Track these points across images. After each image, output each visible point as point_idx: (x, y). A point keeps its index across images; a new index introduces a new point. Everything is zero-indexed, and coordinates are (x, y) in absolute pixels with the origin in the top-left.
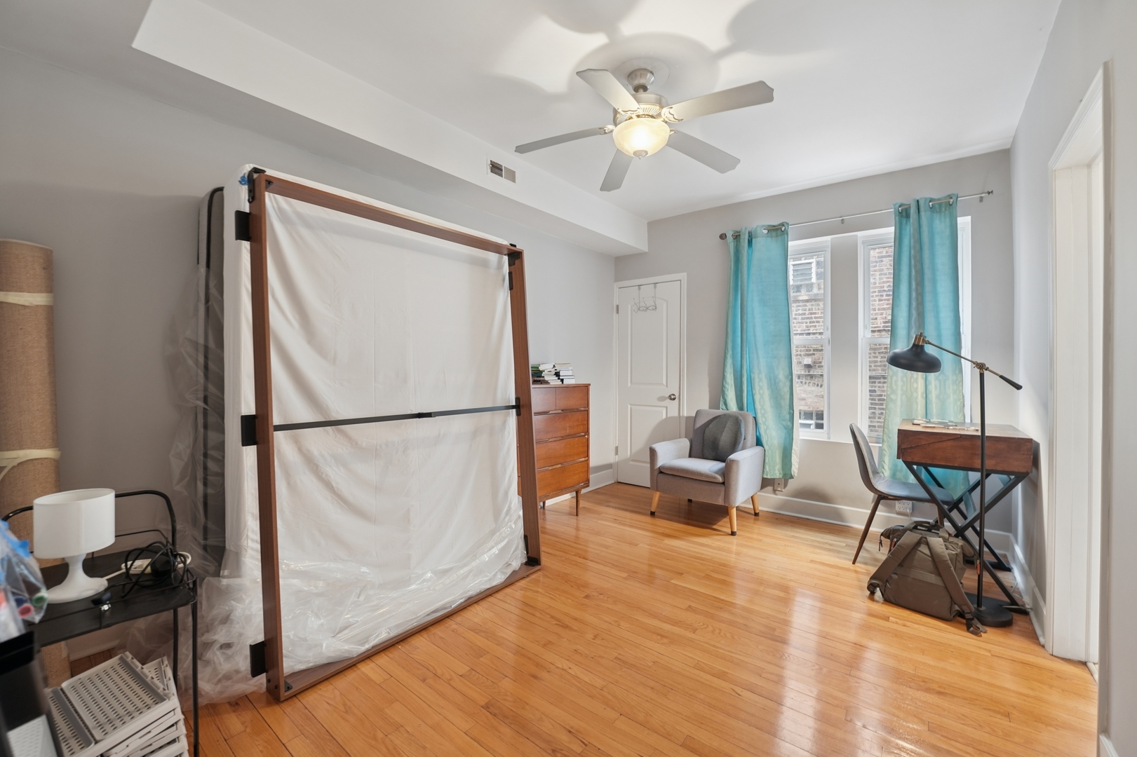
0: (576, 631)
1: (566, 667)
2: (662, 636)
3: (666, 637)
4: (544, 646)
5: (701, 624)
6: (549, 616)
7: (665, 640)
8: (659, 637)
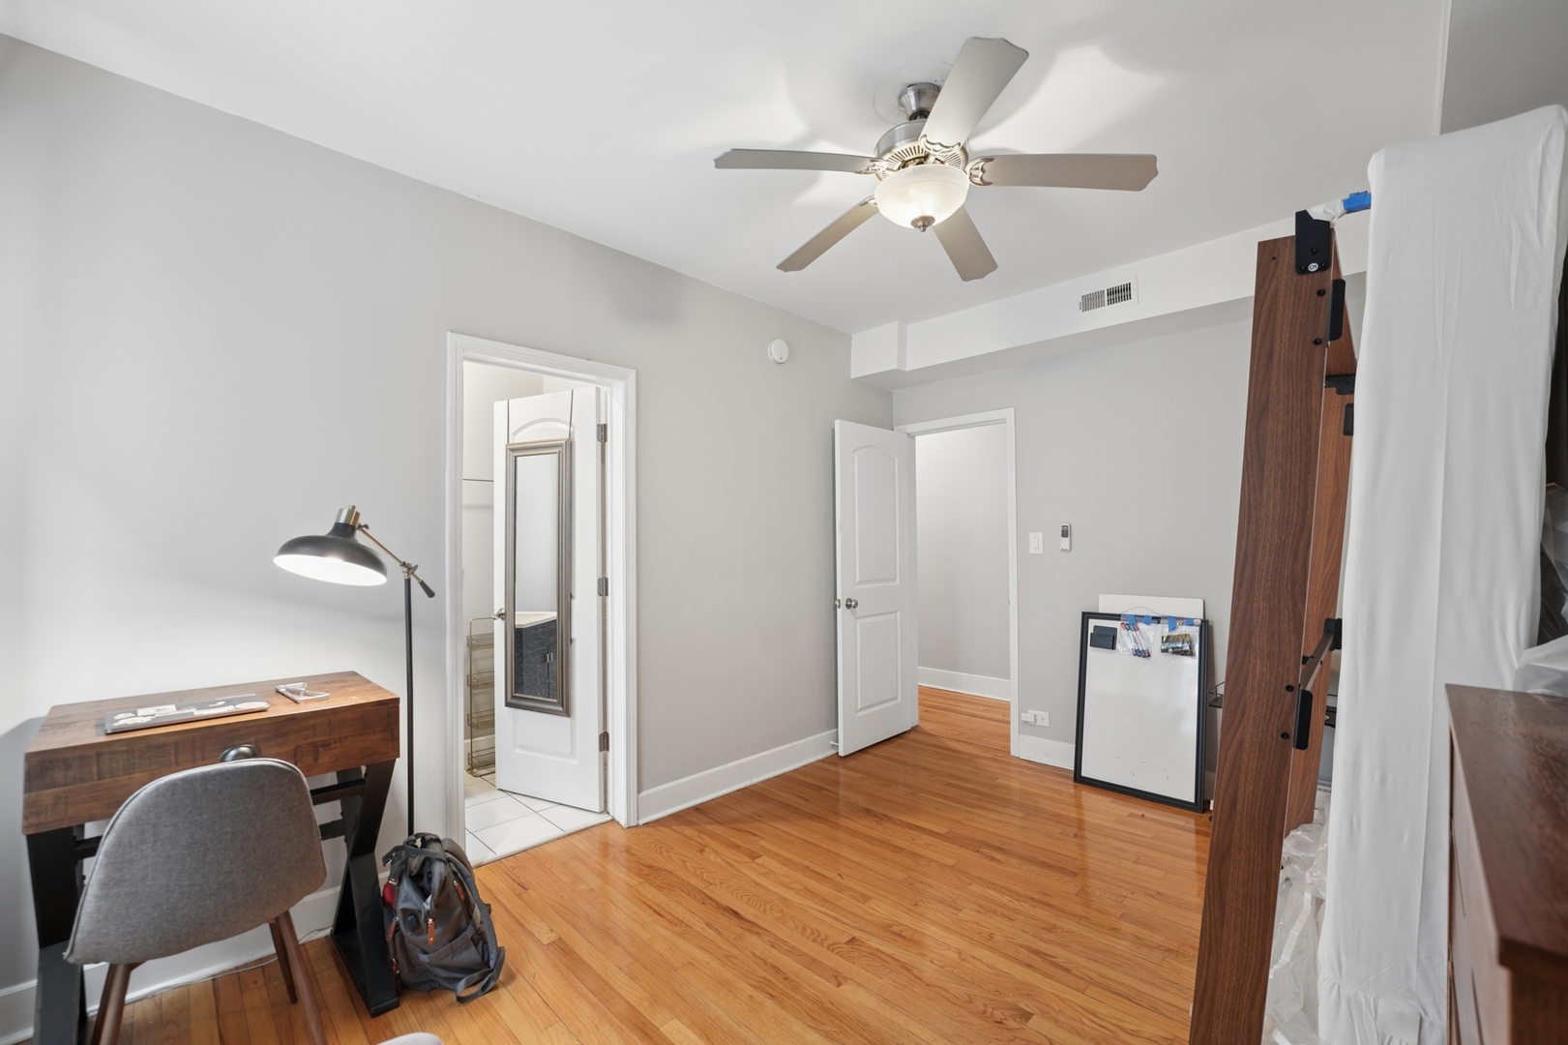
0: (1021, 946)
1: (1015, 902)
2: (899, 935)
3: (894, 933)
4: (1054, 926)
5: (836, 951)
6: (1074, 972)
7: (896, 929)
8: (903, 934)
